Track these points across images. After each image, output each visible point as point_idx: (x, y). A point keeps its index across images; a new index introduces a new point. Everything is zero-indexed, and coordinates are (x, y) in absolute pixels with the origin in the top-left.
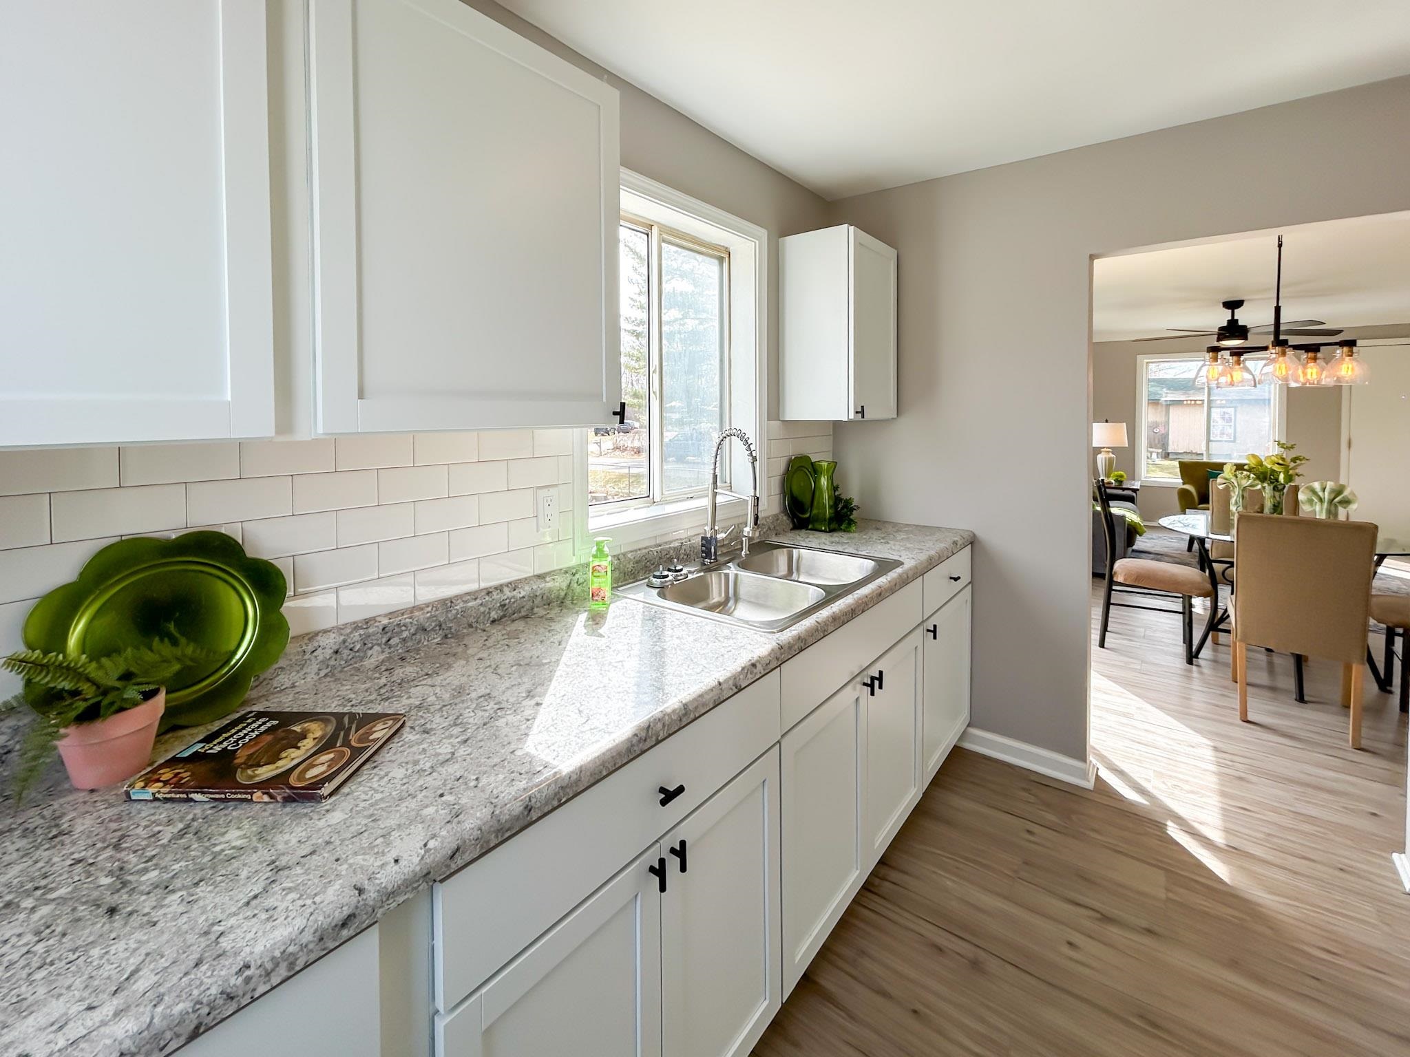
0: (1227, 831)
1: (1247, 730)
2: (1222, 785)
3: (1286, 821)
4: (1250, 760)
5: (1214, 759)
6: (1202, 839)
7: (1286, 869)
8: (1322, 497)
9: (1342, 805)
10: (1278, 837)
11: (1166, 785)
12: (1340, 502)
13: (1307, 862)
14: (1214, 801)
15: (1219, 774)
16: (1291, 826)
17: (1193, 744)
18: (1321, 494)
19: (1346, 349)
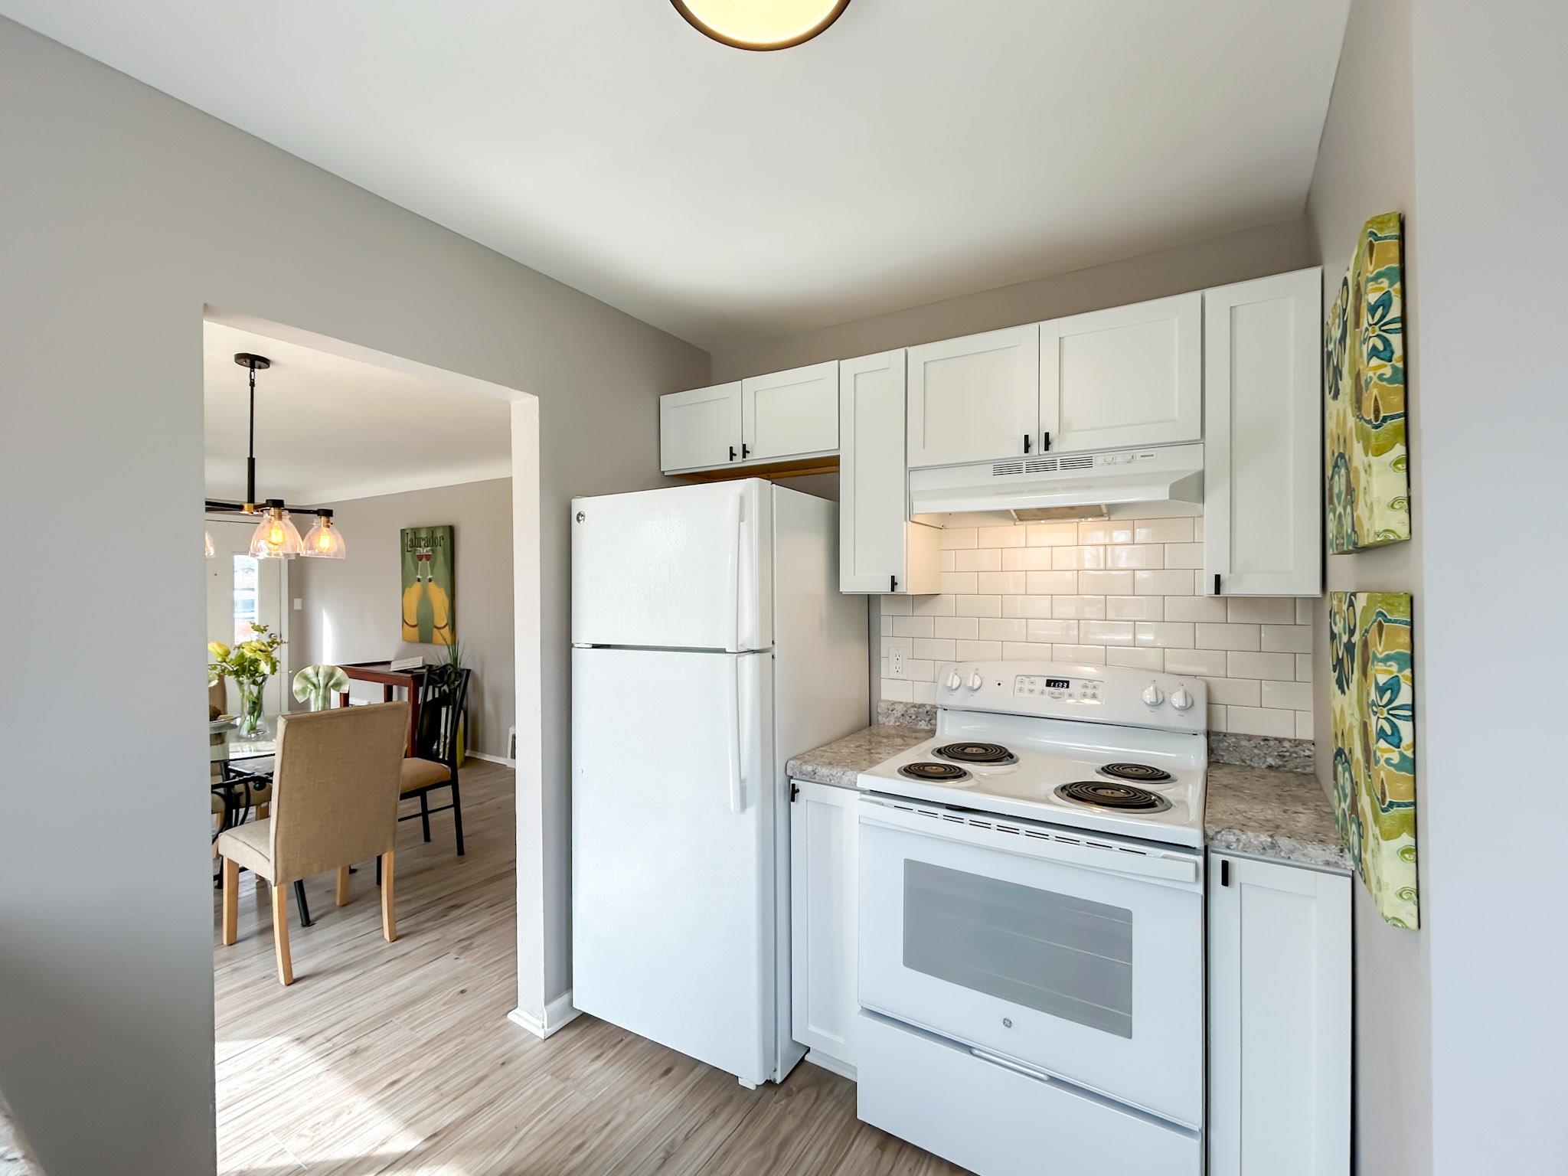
0: (410, 1123)
1: (303, 993)
2: (349, 1077)
3: (430, 1061)
4: (342, 1024)
5: (309, 1054)
6: (406, 1159)
7: (484, 1106)
8: (316, 682)
9: (441, 1002)
10: (446, 1082)
11: (306, 1136)
12: (332, 686)
13: (484, 1084)
14: (361, 1104)
15: (335, 1066)
16: (439, 1061)
17: (275, 1056)
18: (315, 680)
19: (323, 519)
